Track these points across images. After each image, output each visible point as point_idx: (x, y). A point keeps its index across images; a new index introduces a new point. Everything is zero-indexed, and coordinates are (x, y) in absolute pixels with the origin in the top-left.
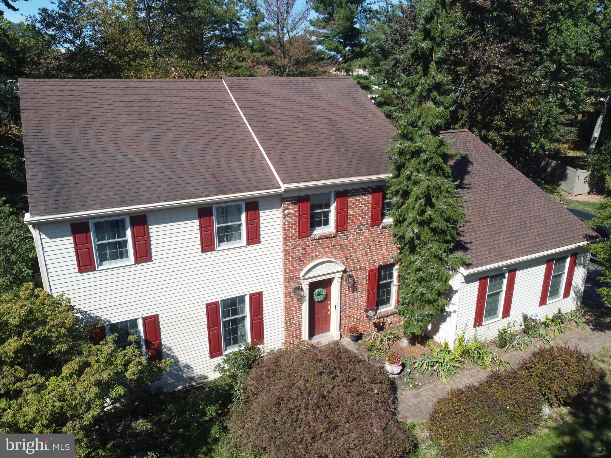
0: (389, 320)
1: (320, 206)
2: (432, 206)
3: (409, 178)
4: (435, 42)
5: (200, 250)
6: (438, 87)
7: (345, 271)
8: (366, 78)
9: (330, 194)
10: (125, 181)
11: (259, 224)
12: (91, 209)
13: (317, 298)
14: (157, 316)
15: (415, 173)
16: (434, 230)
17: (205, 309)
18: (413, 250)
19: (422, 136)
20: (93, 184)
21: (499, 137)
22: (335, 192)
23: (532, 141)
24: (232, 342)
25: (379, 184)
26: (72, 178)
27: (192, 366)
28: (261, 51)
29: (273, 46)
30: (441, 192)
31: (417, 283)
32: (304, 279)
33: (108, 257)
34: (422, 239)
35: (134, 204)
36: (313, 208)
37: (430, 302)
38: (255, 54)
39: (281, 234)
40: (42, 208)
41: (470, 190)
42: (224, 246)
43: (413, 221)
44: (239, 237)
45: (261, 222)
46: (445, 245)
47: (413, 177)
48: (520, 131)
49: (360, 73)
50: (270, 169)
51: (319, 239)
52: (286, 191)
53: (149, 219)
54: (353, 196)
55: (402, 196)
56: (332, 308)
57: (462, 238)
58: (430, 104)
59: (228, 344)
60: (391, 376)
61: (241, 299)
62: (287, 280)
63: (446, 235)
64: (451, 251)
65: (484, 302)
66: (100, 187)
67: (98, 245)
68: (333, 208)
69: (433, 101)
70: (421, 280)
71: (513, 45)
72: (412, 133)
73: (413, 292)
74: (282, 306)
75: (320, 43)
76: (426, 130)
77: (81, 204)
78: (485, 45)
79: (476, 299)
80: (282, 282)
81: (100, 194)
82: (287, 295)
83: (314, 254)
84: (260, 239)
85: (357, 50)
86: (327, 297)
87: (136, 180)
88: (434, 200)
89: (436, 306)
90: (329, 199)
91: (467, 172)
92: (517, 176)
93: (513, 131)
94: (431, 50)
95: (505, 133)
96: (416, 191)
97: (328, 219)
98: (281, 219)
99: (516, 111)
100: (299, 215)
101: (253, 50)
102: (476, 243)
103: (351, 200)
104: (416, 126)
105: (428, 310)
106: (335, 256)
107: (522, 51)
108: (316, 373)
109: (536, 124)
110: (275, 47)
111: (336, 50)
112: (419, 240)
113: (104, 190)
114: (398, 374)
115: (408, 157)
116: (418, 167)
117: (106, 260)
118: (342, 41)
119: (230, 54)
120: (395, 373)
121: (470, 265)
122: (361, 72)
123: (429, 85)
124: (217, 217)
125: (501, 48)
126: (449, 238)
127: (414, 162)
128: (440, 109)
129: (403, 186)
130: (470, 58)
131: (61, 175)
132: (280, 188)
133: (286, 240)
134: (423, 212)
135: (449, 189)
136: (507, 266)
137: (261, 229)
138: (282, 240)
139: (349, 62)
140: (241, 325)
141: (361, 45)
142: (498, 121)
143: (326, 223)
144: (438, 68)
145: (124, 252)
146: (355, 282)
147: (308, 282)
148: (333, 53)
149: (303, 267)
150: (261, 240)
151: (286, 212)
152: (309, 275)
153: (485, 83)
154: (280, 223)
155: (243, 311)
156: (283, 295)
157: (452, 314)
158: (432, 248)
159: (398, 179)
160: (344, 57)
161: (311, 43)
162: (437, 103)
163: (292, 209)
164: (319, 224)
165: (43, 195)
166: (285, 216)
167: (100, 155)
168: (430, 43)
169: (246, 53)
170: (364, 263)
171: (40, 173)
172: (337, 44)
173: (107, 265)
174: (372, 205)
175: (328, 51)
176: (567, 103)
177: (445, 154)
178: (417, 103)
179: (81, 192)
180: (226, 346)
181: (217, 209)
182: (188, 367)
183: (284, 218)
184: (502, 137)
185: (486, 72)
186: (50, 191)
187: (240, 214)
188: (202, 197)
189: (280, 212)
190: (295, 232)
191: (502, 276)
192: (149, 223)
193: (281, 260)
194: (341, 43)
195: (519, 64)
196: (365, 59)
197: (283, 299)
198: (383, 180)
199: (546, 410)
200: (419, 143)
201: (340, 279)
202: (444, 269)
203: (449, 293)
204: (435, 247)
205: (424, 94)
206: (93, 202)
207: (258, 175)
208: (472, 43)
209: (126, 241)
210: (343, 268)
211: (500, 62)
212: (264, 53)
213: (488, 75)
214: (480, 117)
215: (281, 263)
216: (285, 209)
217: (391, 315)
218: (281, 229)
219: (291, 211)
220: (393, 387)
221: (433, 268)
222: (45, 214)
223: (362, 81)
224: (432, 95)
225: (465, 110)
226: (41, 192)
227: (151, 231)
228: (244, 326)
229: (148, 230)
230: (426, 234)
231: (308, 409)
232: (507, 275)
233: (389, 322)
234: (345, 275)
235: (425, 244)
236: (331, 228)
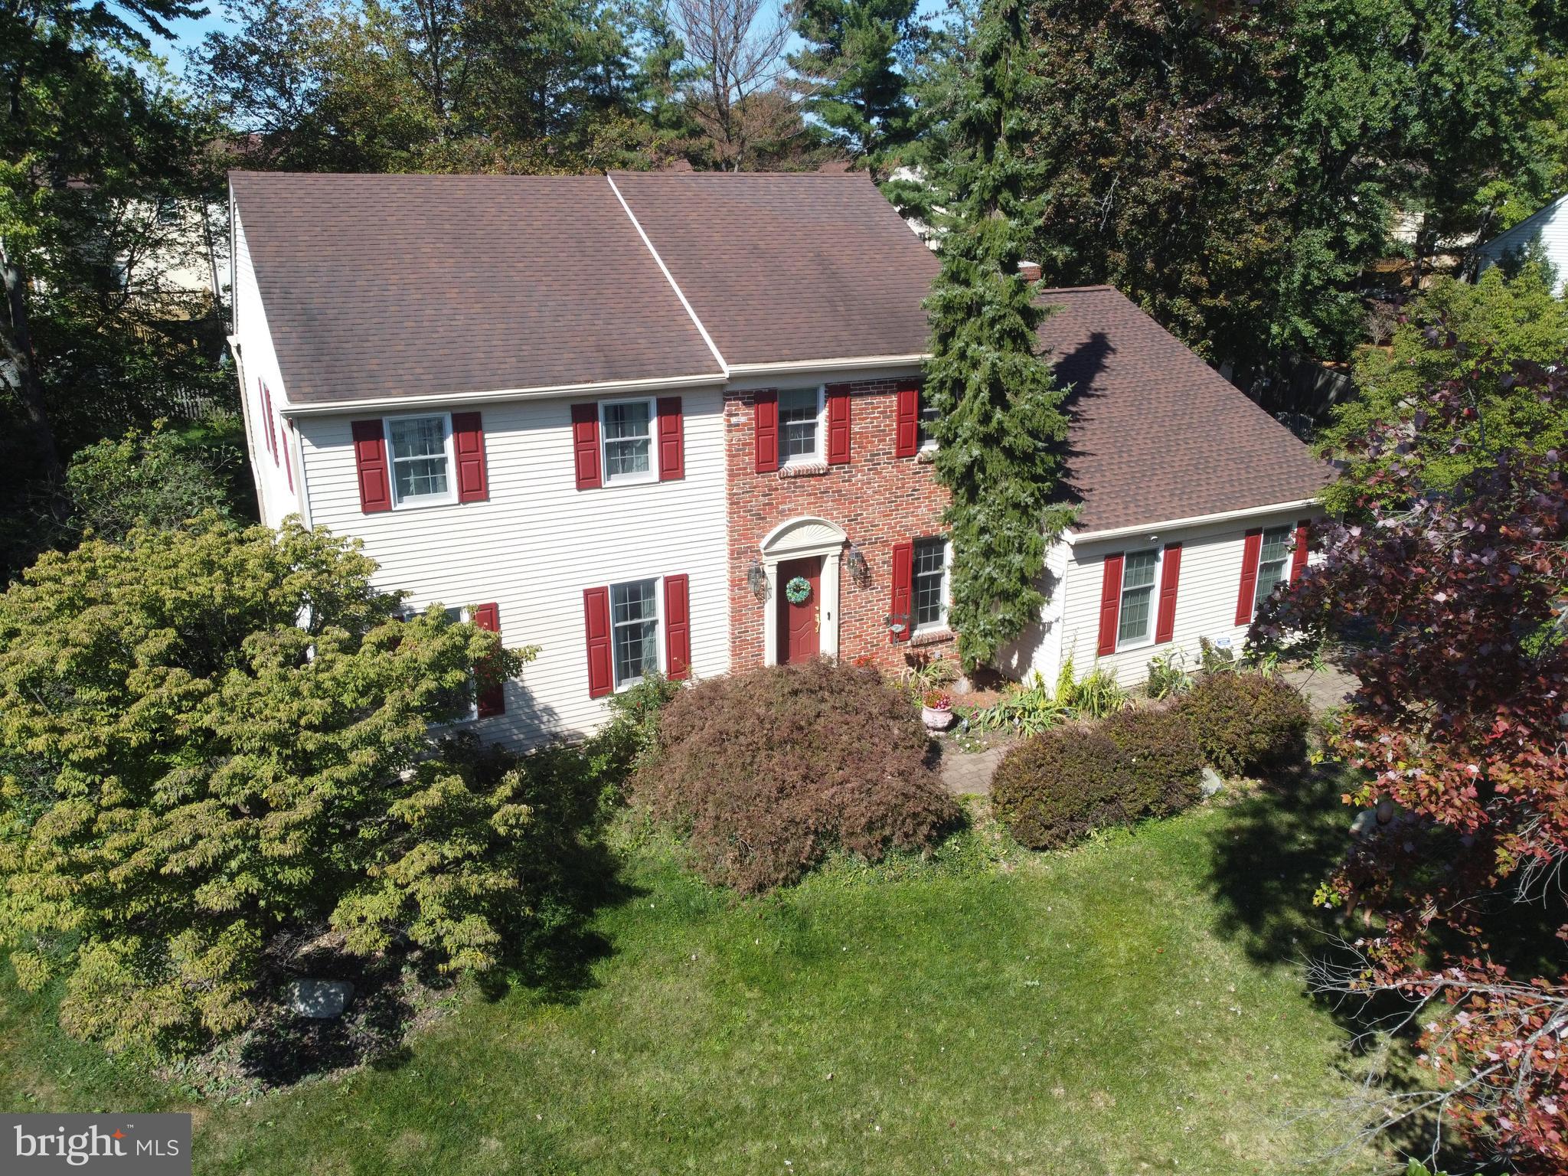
0: (937, 651)
1: (798, 415)
2: (1006, 407)
3: (962, 355)
4: (1003, 100)
5: (574, 485)
6: (1012, 183)
7: (846, 545)
8: (917, 188)
9: (814, 391)
10: (441, 352)
11: (683, 442)
12: (389, 395)
13: (792, 597)
14: (496, 605)
15: (974, 346)
16: (1009, 452)
17: (582, 601)
18: (972, 498)
19: (985, 275)
20: (387, 355)
21: (1194, 309)
22: (826, 385)
23: (1272, 322)
24: (631, 671)
25: (911, 373)
26: (349, 345)
27: (557, 710)
28: (676, 124)
29: (704, 115)
30: (1022, 383)
31: (981, 559)
32: (767, 554)
33: (412, 488)
34: (989, 471)
35: (462, 390)
36: (784, 416)
37: (1007, 596)
38: (661, 132)
39: (723, 463)
40: (307, 390)
41: (1104, 400)
42: (617, 480)
43: (972, 437)
44: (645, 466)
45: (686, 438)
46: (1034, 485)
47: (969, 353)
48: (1242, 298)
49: (904, 178)
50: (703, 339)
51: (795, 477)
52: (733, 378)
53: (486, 420)
54: (861, 395)
55: (952, 393)
56: (822, 618)
57: (1072, 482)
58: (998, 215)
59: (624, 674)
60: (932, 734)
61: (649, 586)
62: (736, 554)
63: (1035, 465)
64: (1050, 499)
65: (1116, 606)
66: (399, 360)
67: (396, 464)
68: (822, 418)
69: (1003, 209)
70: (988, 552)
71: (1219, 109)
72: (967, 271)
73: (976, 578)
74: (726, 607)
75: (811, 107)
76: (992, 265)
77: (372, 386)
78: (1158, 111)
79: (1100, 598)
80: (726, 559)
81: (401, 372)
82: (735, 584)
83: (786, 507)
84: (683, 470)
85: (896, 123)
86: (812, 598)
87: (461, 351)
88: (1009, 396)
89: (1018, 606)
90: (815, 399)
91: (1102, 368)
92: (1205, 376)
93: (1226, 298)
94: (998, 115)
95: (1208, 302)
96: (976, 377)
97: (813, 441)
98: (723, 434)
99: (1229, 253)
100: (758, 428)
101: (657, 124)
102: (1102, 490)
103: (857, 404)
104: (974, 258)
105: (1003, 612)
106: (828, 513)
107: (1239, 123)
108: (786, 690)
109: (1283, 285)
110: (707, 116)
111: (847, 123)
112: (984, 473)
113: (407, 365)
114: (947, 729)
115: (960, 316)
116: (979, 334)
117: (408, 493)
118: (862, 102)
119: (612, 131)
120: (940, 725)
121: (1084, 526)
122: (905, 175)
123: (994, 179)
124: (607, 425)
125: (1189, 117)
126: (1040, 471)
127: (972, 324)
128: (1013, 223)
129: (951, 372)
130: (1124, 137)
131: (329, 339)
132: (722, 372)
133: (732, 475)
134: (986, 419)
135: (1038, 376)
136: (1161, 533)
137: (686, 452)
138: (725, 475)
139: (877, 151)
140: (648, 639)
141: (905, 113)
142: (1191, 275)
143: (810, 447)
144: (1011, 148)
145: (439, 481)
146: (867, 569)
147: (776, 560)
148: (841, 131)
149: (765, 530)
150: (687, 472)
151: (734, 420)
152: (777, 547)
153: (1156, 191)
154: (722, 441)
155: (652, 611)
156: (727, 584)
157: (1054, 626)
158: (1007, 489)
159: (944, 358)
160: (867, 140)
161: (790, 108)
162: (1010, 214)
163: (745, 415)
164: (797, 450)
165: (305, 371)
166: (731, 427)
167: (392, 309)
168: (993, 101)
169: (643, 130)
170: (885, 532)
171: (294, 335)
172: (850, 109)
173: (409, 502)
174: (899, 415)
175: (828, 127)
176: (1350, 239)
177: (1025, 306)
178: (975, 213)
179: (368, 367)
180: (620, 679)
181: (607, 408)
182: (549, 711)
183: (729, 431)
184: (1203, 310)
185: (1161, 168)
186: (315, 365)
187: (647, 419)
188: (579, 382)
189: (721, 420)
190: (749, 460)
191: (1153, 555)
192: (485, 427)
193: (725, 514)
194: (859, 108)
195: (1232, 150)
196: (913, 145)
197: (727, 592)
198: (917, 366)
199: (1212, 781)
200: (979, 287)
201: (836, 559)
202: (1033, 532)
203: (1045, 582)
204: (1013, 488)
205: (987, 196)
206: (390, 384)
207: (681, 349)
208: (1128, 106)
209: (444, 461)
210: (842, 538)
211: (1189, 147)
212: (683, 130)
213: (1163, 173)
214: (1150, 265)
215: (724, 522)
216: (730, 415)
217: (941, 641)
218: (723, 454)
219: (743, 419)
220: (934, 751)
221: (1010, 526)
222: (312, 401)
223: (907, 195)
224: (1001, 199)
225: (1120, 249)
226: (301, 365)
227: (487, 443)
228: (653, 642)
229: (483, 440)
230: (997, 462)
231: (772, 749)
232: (1162, 554)
233: (937, 656)
234: (846, 552)
235: (995, 482)
236: (818, 458)
